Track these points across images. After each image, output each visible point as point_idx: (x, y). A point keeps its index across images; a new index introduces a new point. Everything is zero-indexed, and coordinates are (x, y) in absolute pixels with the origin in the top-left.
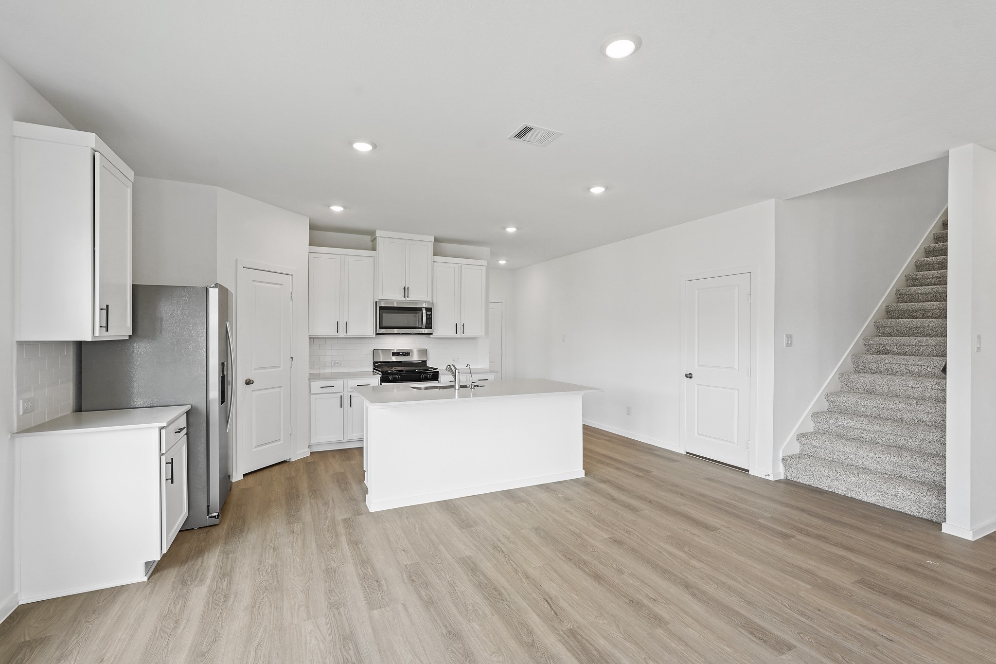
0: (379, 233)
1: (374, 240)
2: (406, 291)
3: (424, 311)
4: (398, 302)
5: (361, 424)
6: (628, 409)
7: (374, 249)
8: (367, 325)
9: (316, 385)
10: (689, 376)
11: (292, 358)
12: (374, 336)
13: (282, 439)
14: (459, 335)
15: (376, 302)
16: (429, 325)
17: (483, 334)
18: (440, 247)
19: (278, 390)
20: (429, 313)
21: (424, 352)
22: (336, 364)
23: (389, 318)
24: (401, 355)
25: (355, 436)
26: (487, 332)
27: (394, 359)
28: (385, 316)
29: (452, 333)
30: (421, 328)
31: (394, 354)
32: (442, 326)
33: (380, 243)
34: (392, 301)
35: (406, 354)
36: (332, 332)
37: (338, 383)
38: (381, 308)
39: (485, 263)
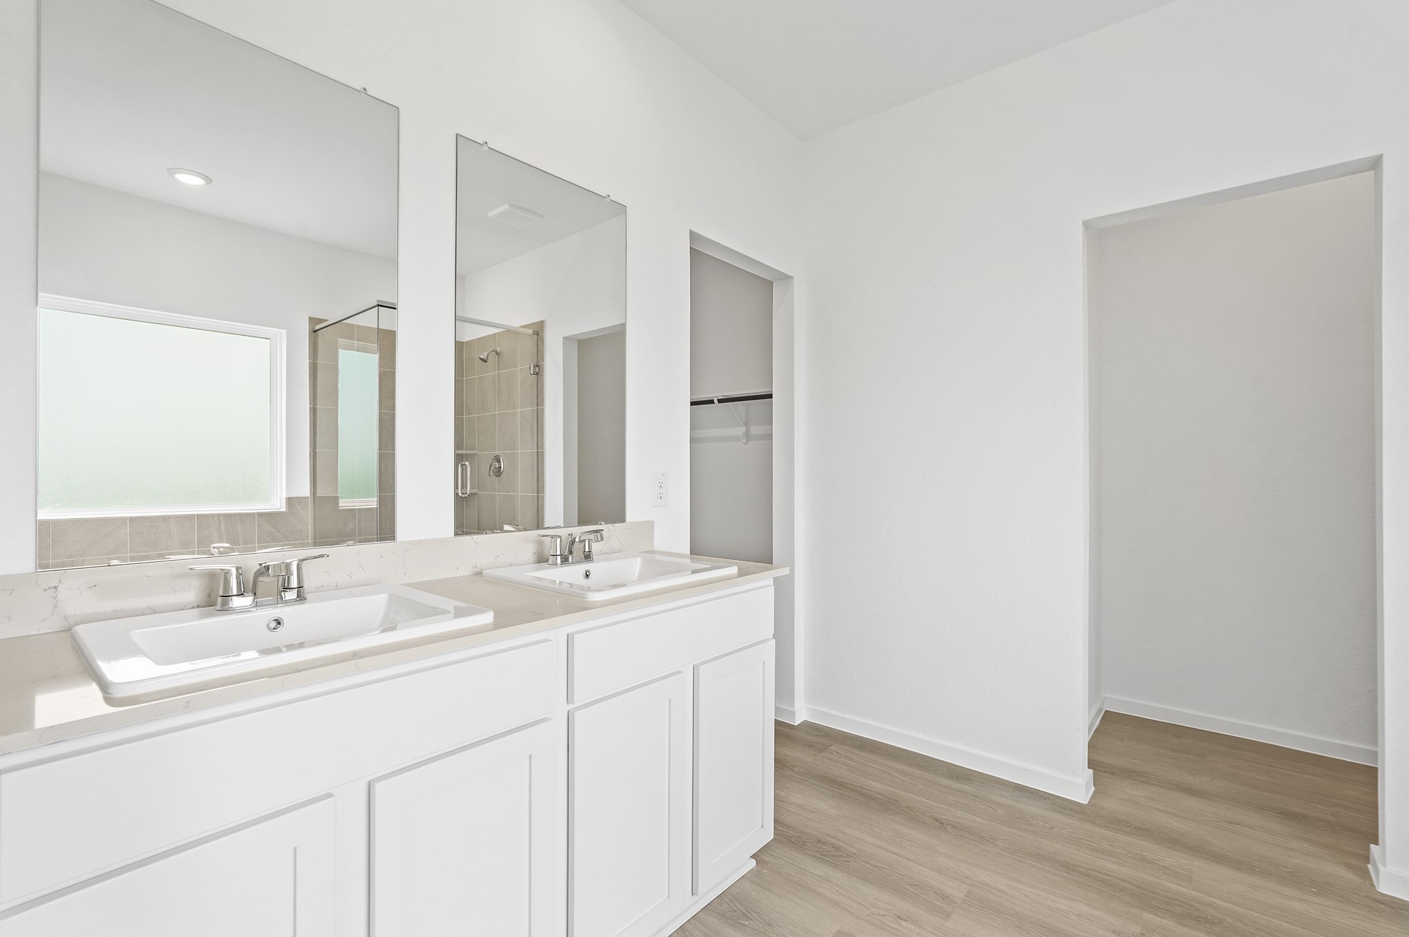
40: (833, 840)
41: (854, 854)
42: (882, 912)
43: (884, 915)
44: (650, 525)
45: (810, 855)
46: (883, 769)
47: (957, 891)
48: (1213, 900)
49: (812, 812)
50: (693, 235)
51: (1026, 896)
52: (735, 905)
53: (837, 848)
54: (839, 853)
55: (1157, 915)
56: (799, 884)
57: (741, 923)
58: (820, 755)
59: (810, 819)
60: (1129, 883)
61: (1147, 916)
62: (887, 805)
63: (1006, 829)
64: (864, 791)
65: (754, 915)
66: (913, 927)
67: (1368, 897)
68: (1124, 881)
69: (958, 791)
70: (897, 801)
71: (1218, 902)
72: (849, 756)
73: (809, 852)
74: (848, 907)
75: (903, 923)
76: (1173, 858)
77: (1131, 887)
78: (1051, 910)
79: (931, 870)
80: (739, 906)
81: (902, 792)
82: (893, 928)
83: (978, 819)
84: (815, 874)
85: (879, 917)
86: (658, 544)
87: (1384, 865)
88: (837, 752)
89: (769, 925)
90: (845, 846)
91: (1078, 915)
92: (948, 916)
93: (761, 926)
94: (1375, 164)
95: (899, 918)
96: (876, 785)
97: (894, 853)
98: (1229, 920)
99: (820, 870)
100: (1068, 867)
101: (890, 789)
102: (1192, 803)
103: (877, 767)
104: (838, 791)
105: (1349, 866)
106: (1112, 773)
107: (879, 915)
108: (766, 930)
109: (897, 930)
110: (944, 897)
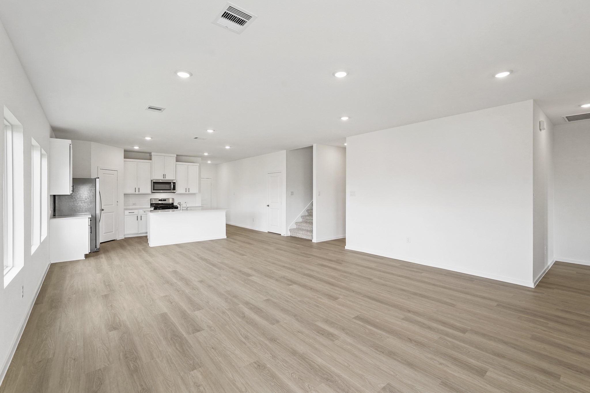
0: (152, 154)
1: (151, 156)
2: (164, 176)
3: (172, 183)
4: (161, 180)
5: (146, 226)
6: (253, 219)
7: (151, 159)
8: (147, 188)
9: (127, 212)
10: (268, 206)
11: (117, 202)
12: (151, 193)
13: (114, 231)
14: (187, 192)
15: (152, 180)
16: (174, 189)
17: (197, 192)
18: (179, 159)
19: (112, 213)
20: (174, 184)
21: (173, 199)
22: (134, 204)
23: (157, 186)
24: (163, 201)
25: (144, 231)
26: (200, 191)
27: (160, 202)
28: (156, 185)
29: (184, 192)
30: (171, 190)
31: (159, 200)
32: (179, 189)
33: (153, 157)
34: (159, 180)
35: (165, 200)
36: (133, 192)
37: (136, 212)
38: (154, 182)
39: (198, 164)
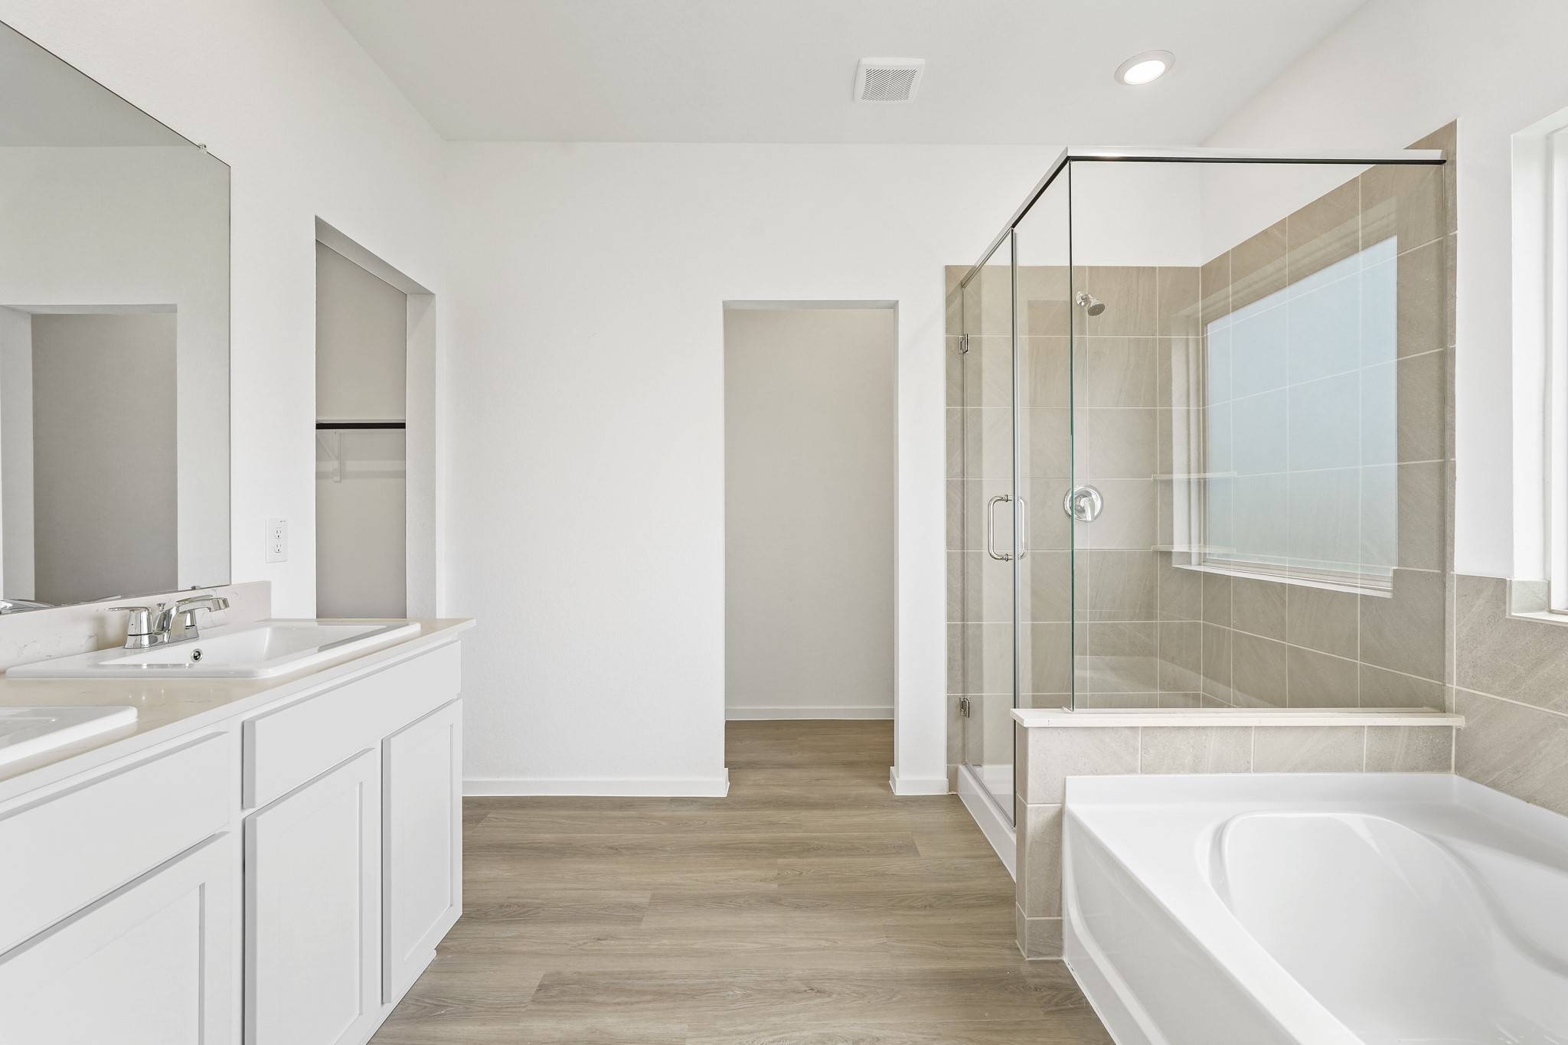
40: (517, 900)
41: (542, 904)
42: (581, 942)
43: (584, 943)
44: (265, 587)
45: (495, 922)
46: (550, 820)
47: (642, 898)
48: (815, 834)
49: (486, 882)
50: (320, 224)
51: (697, 880)
52: (423, 1002)
53: (524, 906)
54: (526, 909)
55: (785, 858)
56: (493, 953)
57: (438, 1015)
58: (480, 825)
59: (486, 890)
60: (765, 843)
61: (780, 861)
62: (564, 851)
63: (670, 835)
64: (536, 845)
65: (449, 1001)
66: (613, 942)
67: (891, 800)
68: (761, 843)
69: (625, 818)
70: (571, 844)
71: (819, 834)
72: (511, 818)
73: (493, 920)
74: (549, 951)
75: (604, 942)
76: (786, 816)
77: (766, 845)
78: (717, 883)
79: (617, 890)
80: (428, 1001)
81: (574, 835)
82: (595, 950)
83: (646, 835)
84: (506, 938)
85: (580, 947)
86: (277, 611)
87: (898, 777)
88: (496, 818)
89: (470, 1002)
90: (530, 900)
91: (736, 879)
92: (640, 920)
93: (461, 1007)
94: (894, 306)
95: (599, 939)
96: (547, 837)
97: (580, 889)
98: (826, 844)
99: (510, 931)
100: (723, 847)
101: (562, 835)
102: (794, 774)
103: (543, 820)
104: (509, 854)
105: (881, 785)
106: (739, 768)
107: (580, 945)
108: (467, 1008)
109: (600, 950)
110: (634, 907)
